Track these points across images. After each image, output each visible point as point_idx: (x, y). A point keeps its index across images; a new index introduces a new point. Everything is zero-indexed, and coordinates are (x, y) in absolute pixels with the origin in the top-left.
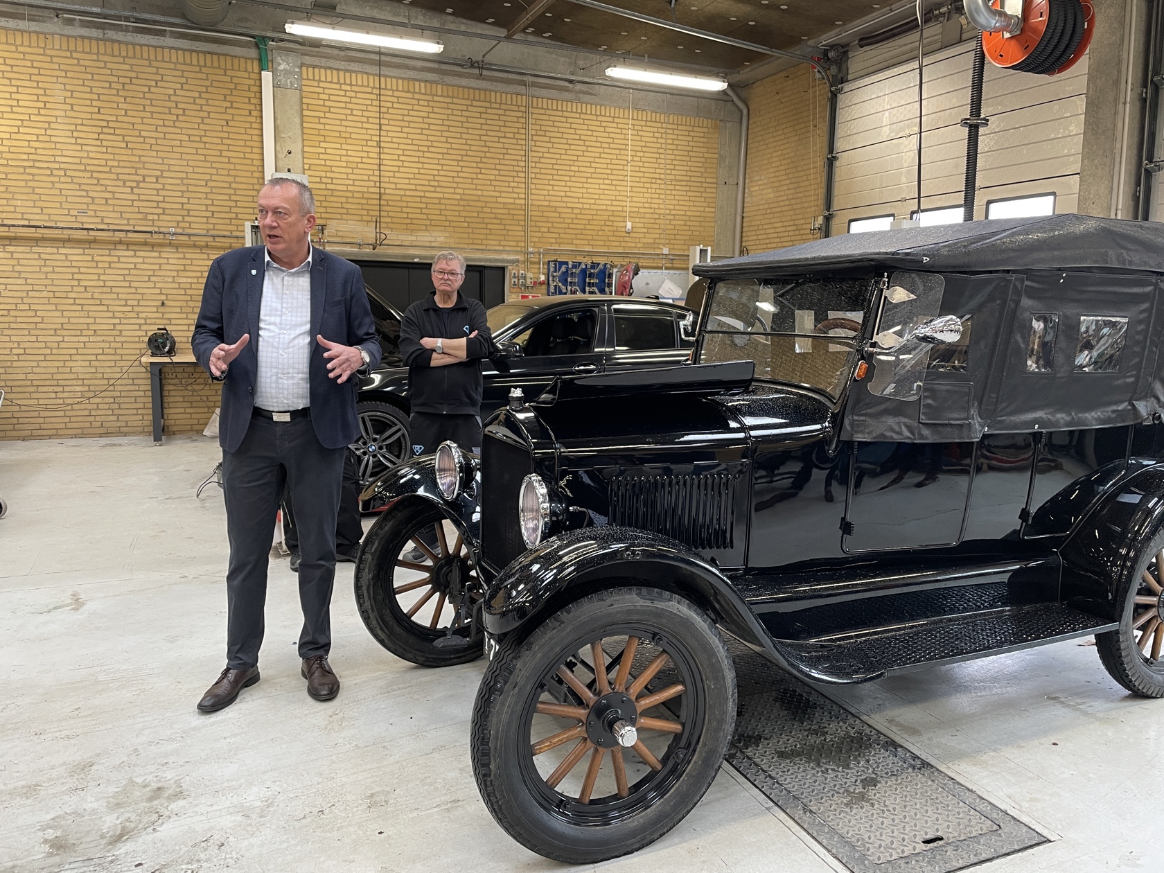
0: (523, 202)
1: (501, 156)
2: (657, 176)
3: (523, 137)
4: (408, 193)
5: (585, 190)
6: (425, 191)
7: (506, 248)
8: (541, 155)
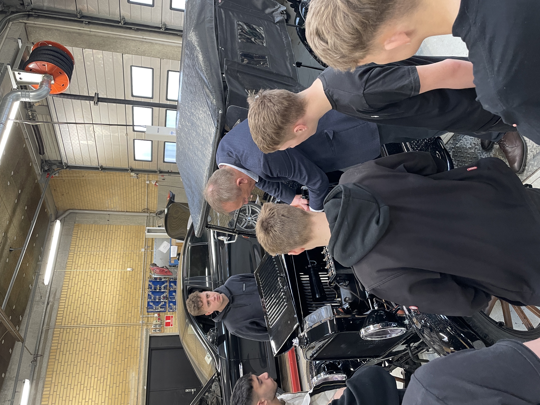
0: (114, 328)
1: (88, 341)
2: (103, 255)
3: (78, 329)
4: (107, 395)
5: (109, 294)
6: (107, 385)
7: (140, 336)
8: (88, 319)
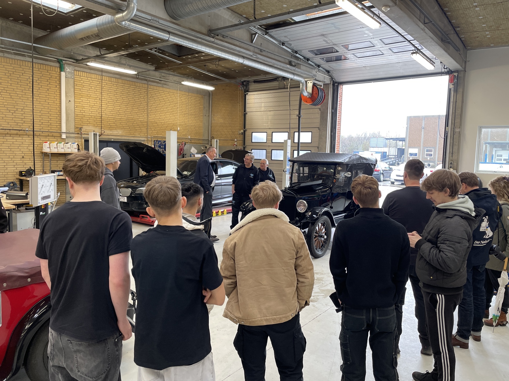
0: (146, 120)
1: (139, 104)
2: (186, 113)
3: (146, 98)
4: (110, 116)
5: (165, 117)
6: (115, 116)
7: (141, 136)
8: (152, 104)
